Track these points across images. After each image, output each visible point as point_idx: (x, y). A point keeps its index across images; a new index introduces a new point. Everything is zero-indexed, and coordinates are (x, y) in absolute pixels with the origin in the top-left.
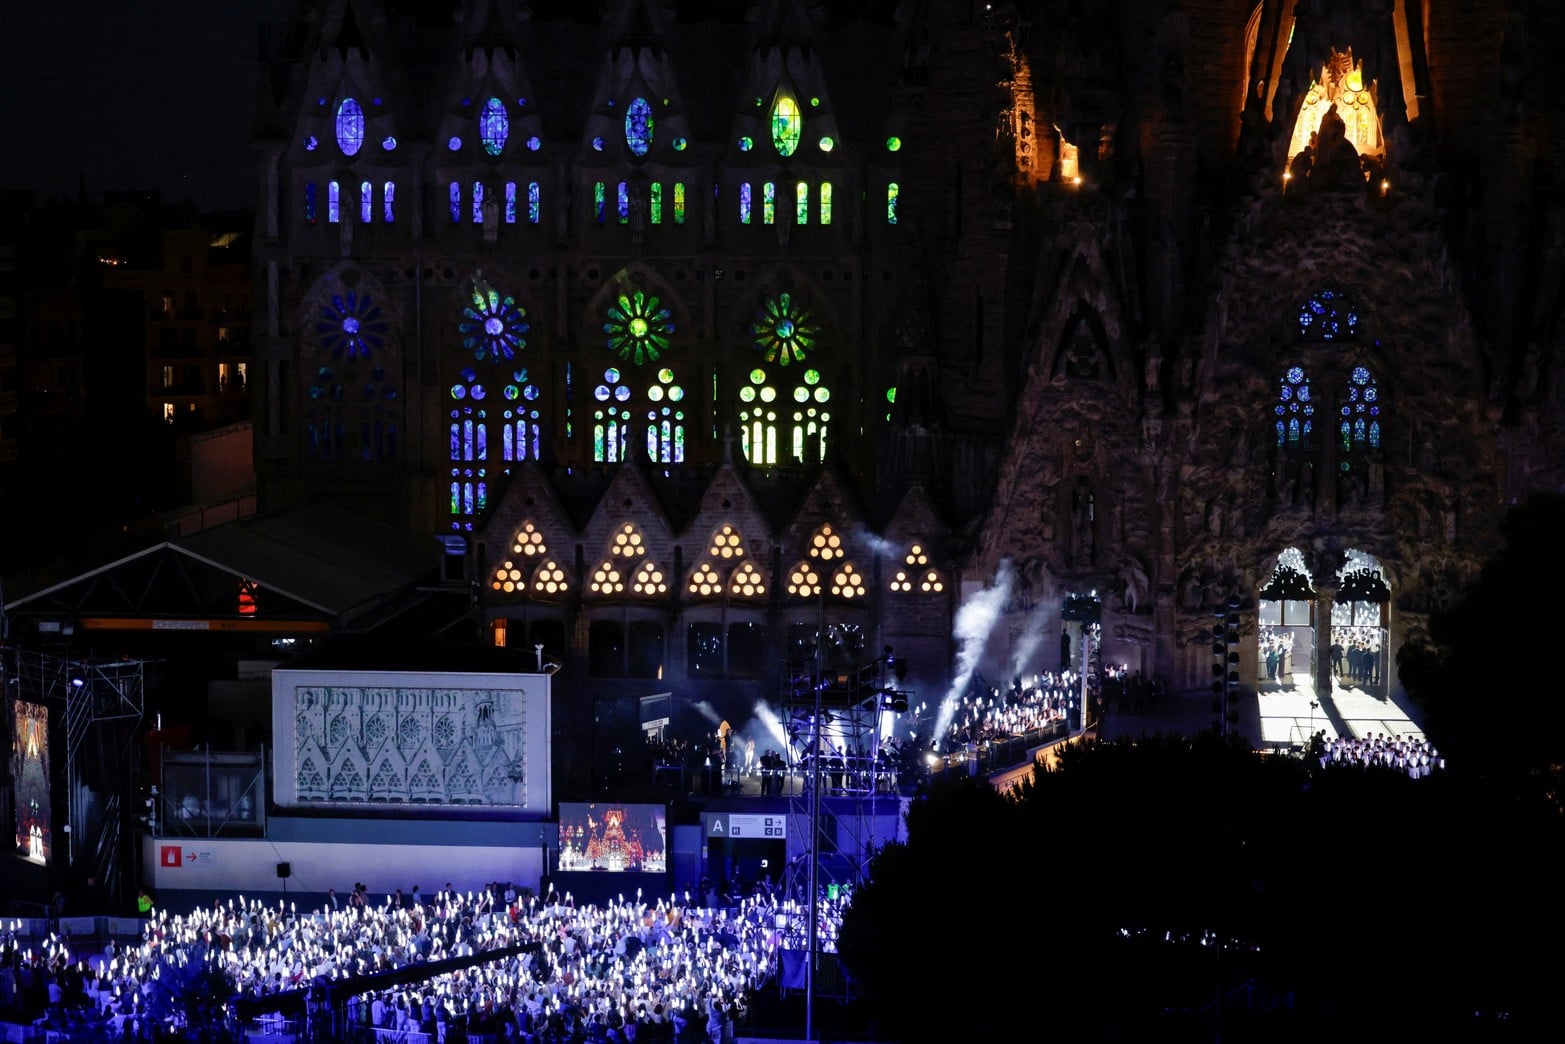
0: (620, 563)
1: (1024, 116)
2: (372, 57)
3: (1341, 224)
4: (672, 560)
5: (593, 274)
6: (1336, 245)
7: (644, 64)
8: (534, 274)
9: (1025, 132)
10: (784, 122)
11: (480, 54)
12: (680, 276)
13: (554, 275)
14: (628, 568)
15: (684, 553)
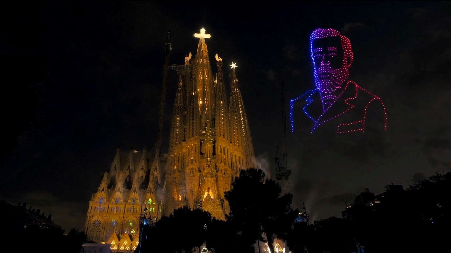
0: (124, 245)
1: (176, 194)
2: (105, 192)
3: (210, 205)
4: (130, 245)
5: (126, 217)
6: (209, 208)
7: (135, 194)
8: (120, 217)
9: (176, 195)
10: (150, 201)
11: (117, 192)
12: (136, 218)
13: (122, 217)
14: (125, 246)
15: (132, 244)
